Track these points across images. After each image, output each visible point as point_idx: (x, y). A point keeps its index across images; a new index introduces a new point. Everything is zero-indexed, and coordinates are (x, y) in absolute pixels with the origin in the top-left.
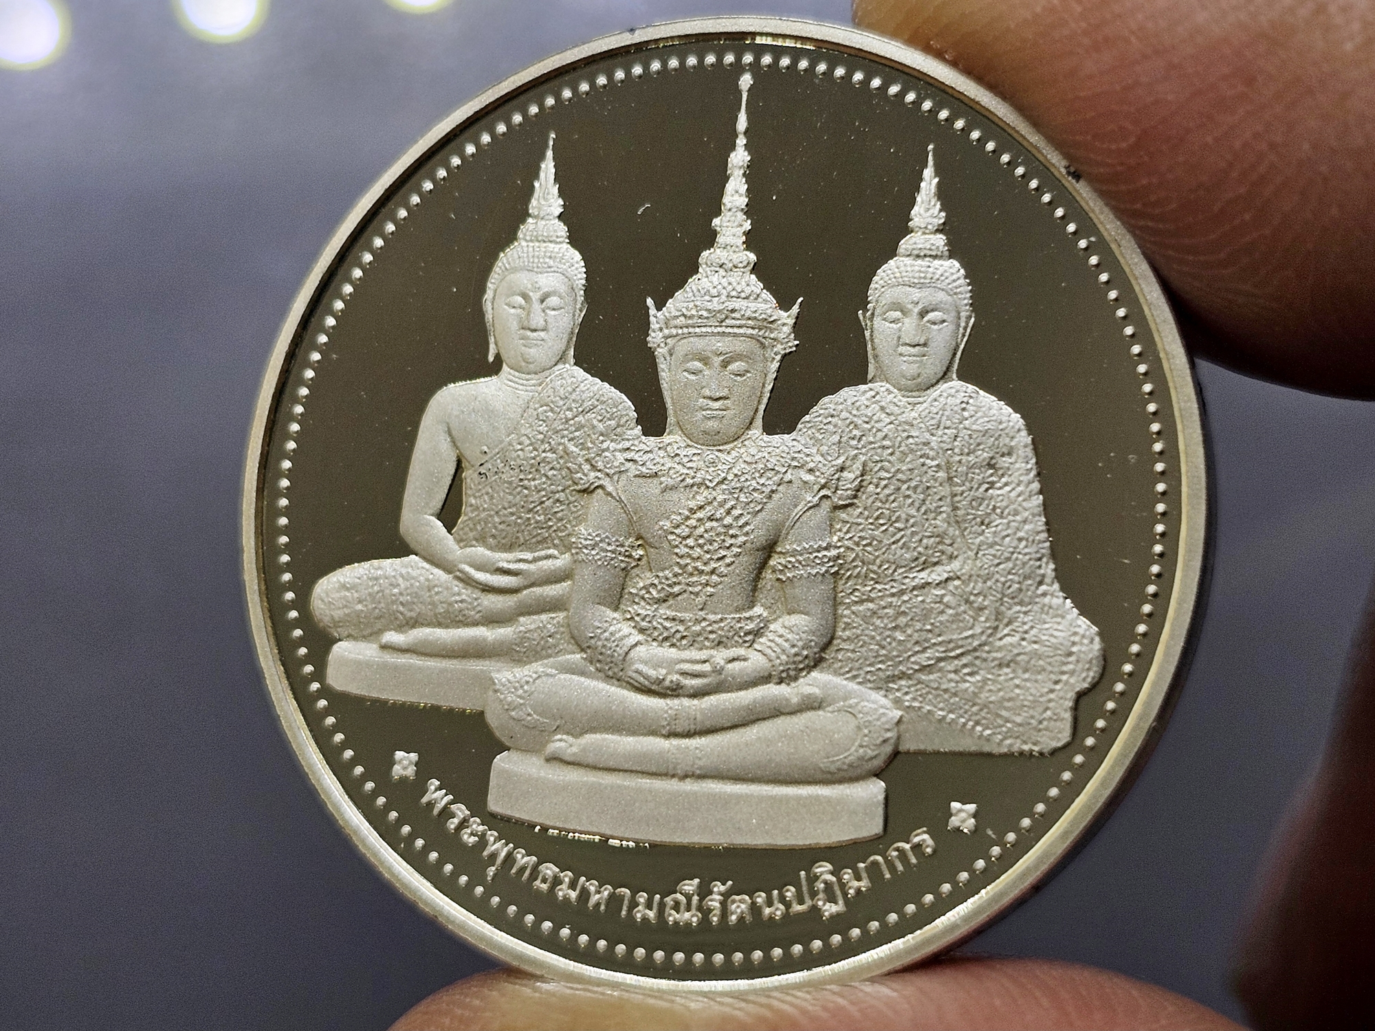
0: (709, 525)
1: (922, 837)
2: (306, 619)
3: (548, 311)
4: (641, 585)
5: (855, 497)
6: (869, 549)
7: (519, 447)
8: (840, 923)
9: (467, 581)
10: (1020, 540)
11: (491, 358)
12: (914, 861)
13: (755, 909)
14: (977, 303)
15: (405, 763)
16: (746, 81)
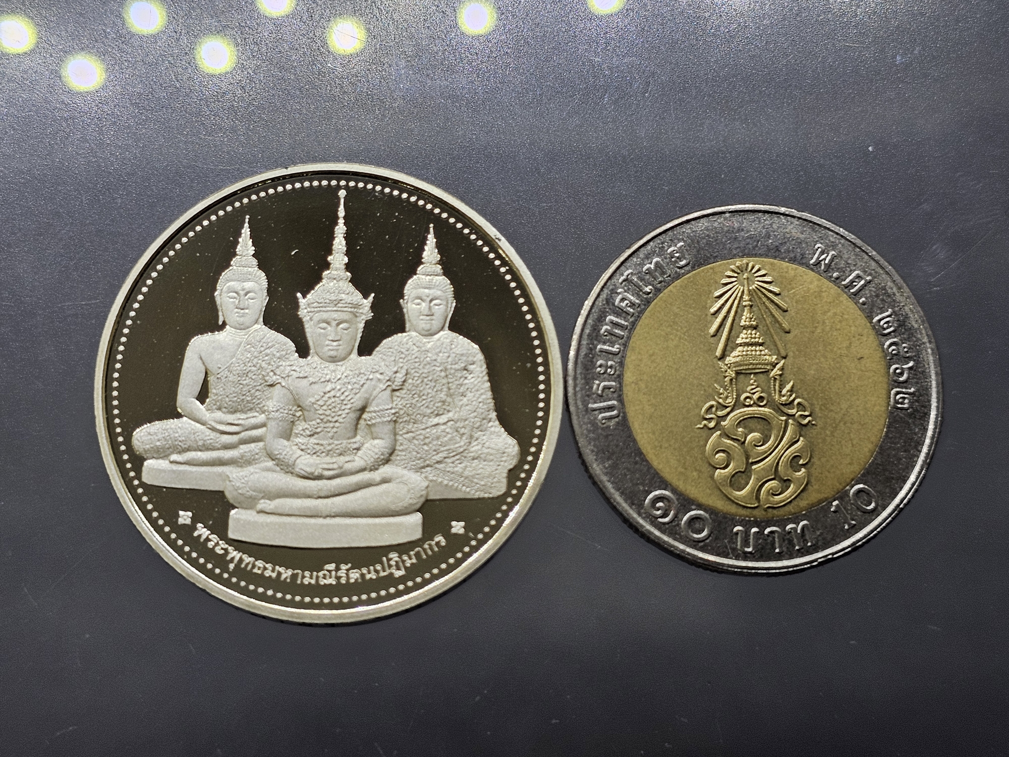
0: (333, 400)
1: (439, 538)
2: (130, 450)
3: (249, 300)
4: (301, 428)
5: (402, 385)
6: (410, 408)
7: (237, 365)
8: (402, 580)
9: (213, 429)
10: (480, 402)
11: (220, 323)
12: (436, 549)
13: (363, 575)
14: (457, 295)
15: (185, 517)
16: (342, 193)
